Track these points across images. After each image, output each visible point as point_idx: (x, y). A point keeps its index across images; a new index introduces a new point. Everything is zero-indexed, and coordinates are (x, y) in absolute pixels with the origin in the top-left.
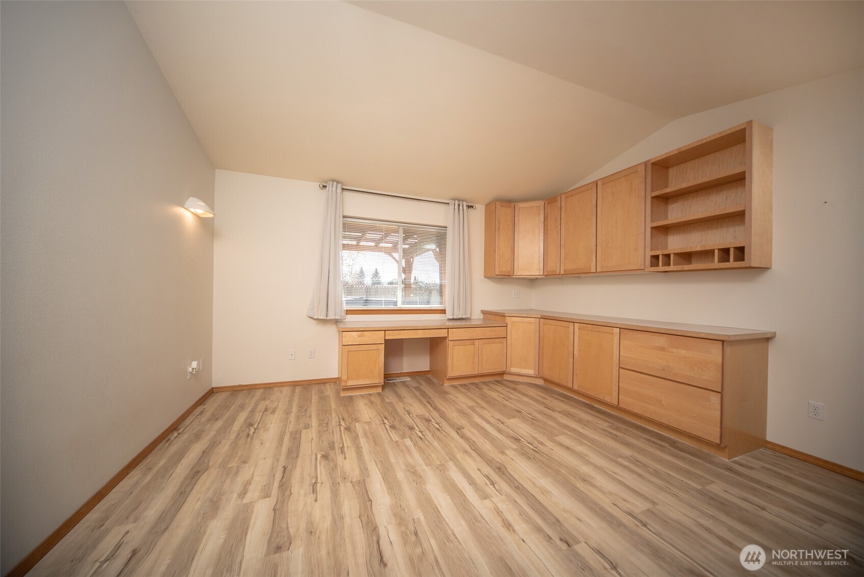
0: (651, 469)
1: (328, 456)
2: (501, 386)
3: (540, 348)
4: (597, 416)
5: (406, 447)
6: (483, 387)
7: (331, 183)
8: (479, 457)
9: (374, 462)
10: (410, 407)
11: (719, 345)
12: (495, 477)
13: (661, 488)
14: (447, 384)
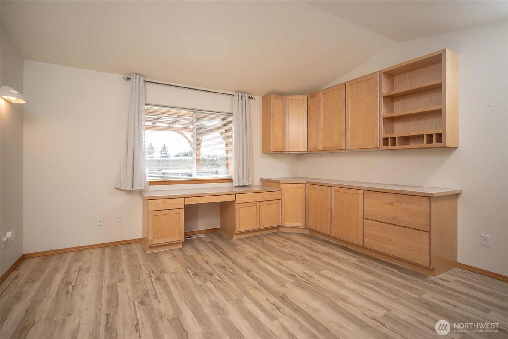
0: (386, 288)
1: (144, 302)
2: (278, 237)
3: (306, 207)
4: (348, 254)
5: (209, 289)
6: (265, 239)
7: (135, 75)
8: (266, 290)
9: (184, 303)
10: (208, 258)
11: (427, 200)
12: (279, 304)
13: (393, 300)
14: (235, 238)
